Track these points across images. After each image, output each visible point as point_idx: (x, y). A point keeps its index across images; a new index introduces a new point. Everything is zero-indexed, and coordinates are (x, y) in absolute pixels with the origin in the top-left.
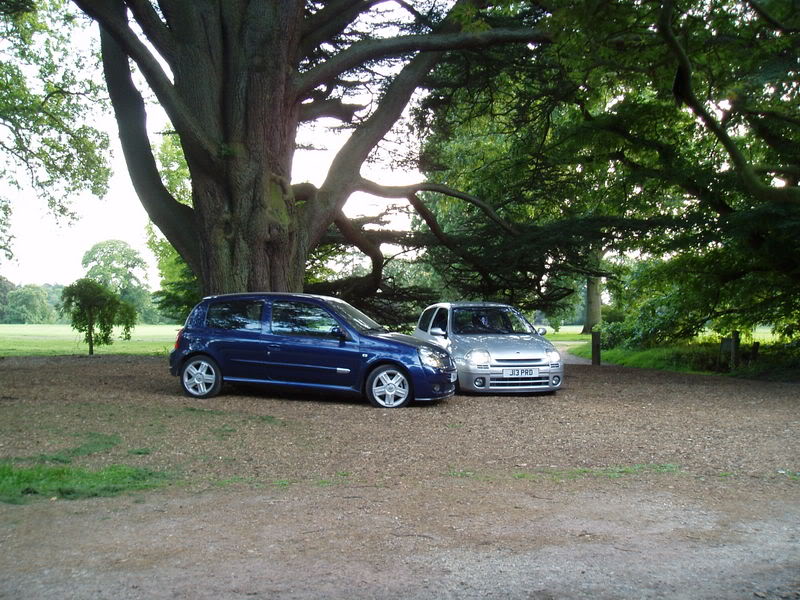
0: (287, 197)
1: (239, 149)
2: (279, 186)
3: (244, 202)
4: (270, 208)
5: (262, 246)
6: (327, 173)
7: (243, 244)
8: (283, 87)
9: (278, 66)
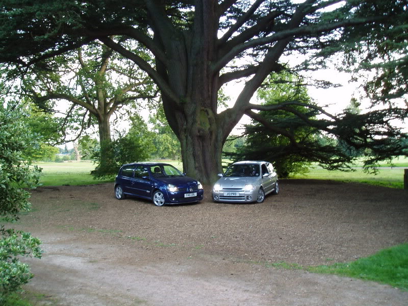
0: (209, 117)
1: (188, 100)
2: (206, 113)
3: (190, 120)
4: (199, 122)
5: (196, 138)
6: (235, 102)
7: (189, 138)
8: (205, 71)
9: (203, 63)
